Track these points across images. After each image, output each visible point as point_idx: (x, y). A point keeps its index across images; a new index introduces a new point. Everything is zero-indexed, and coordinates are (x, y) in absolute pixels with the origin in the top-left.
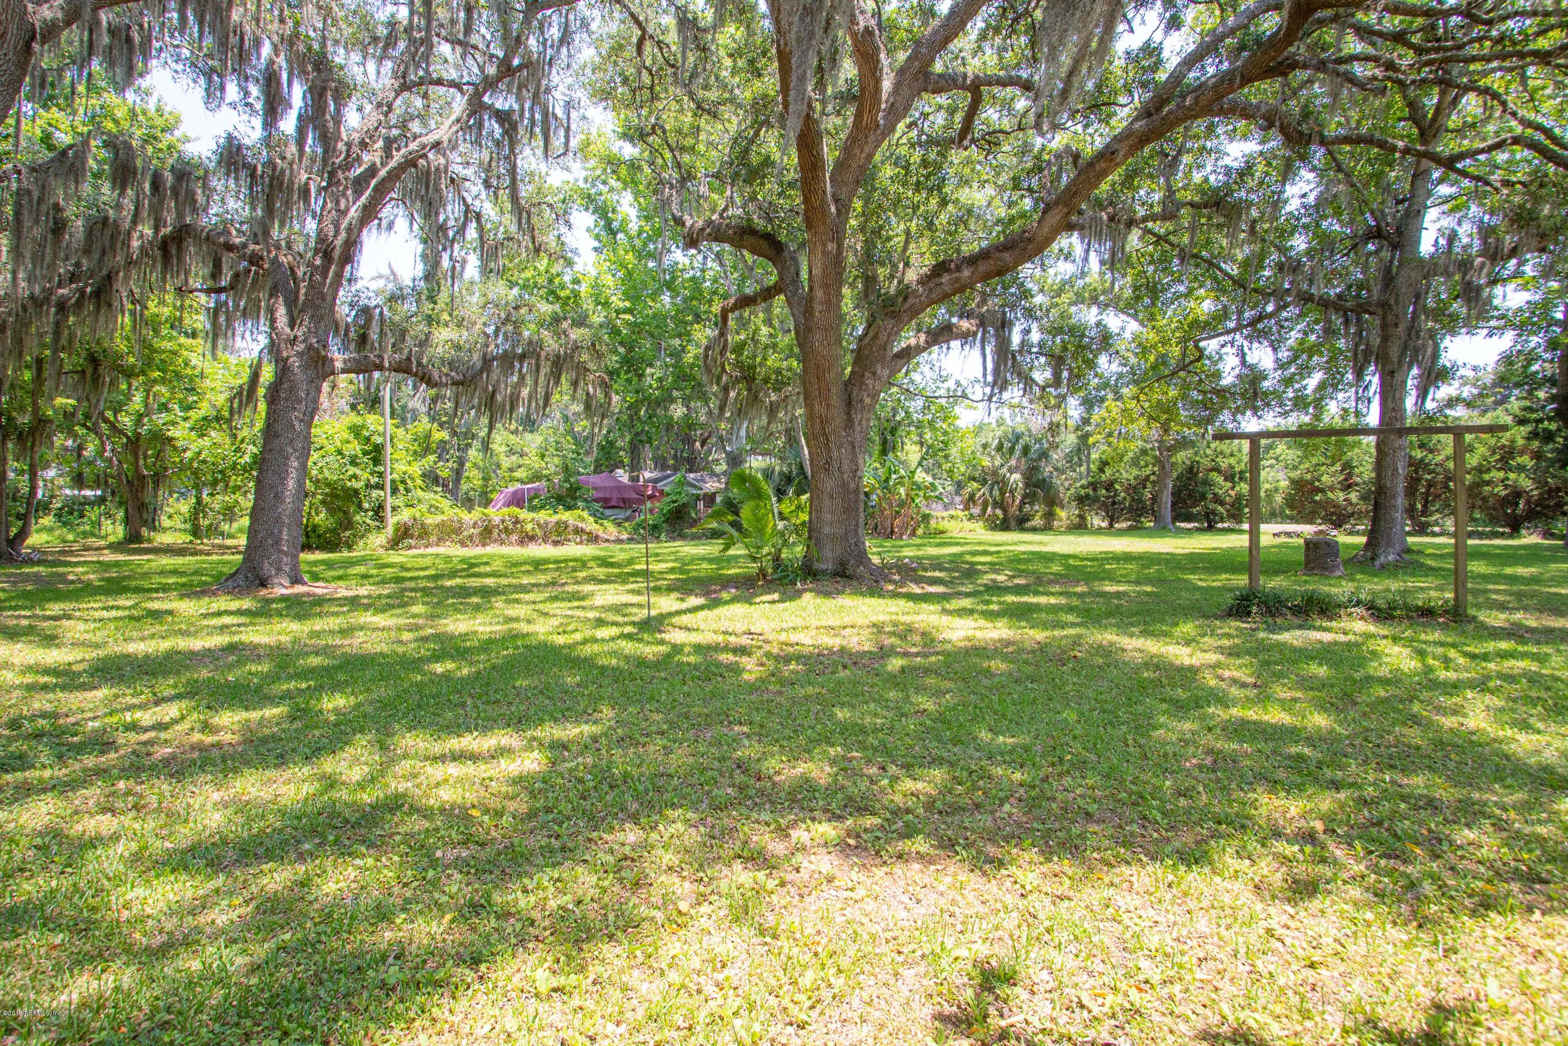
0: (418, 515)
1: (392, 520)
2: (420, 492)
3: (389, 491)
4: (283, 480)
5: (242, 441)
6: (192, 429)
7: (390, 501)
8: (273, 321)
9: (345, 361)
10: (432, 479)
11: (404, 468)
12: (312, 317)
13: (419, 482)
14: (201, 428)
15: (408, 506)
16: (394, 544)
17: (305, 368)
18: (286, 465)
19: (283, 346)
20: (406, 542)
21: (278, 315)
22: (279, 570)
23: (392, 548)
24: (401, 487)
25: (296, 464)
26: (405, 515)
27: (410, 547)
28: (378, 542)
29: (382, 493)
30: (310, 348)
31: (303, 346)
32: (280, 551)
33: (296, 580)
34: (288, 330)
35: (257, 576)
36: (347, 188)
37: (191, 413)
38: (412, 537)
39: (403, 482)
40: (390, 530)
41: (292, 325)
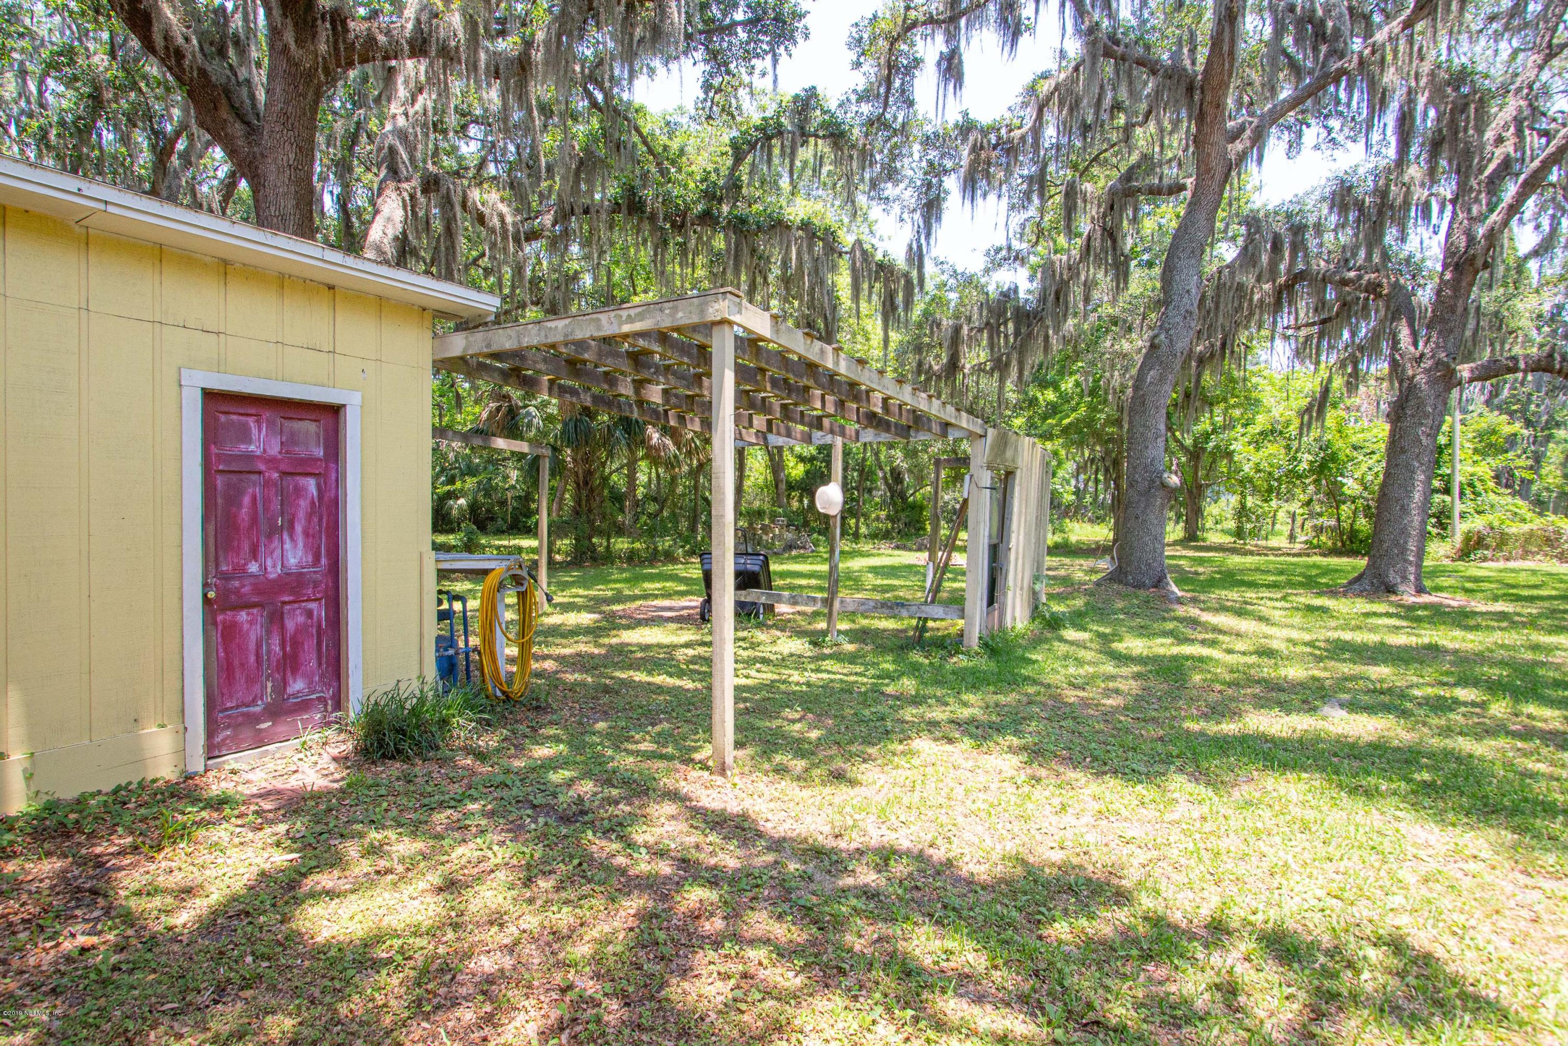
0: (1496, 524)
1: (1461, 528)
2: (1492, 496)
3: (1457, 496)
4: (1409, 493)
5: (1297, 451)
6: (1250, 443)
7: (1459, 507)
8: (1395, 342)
9: (1472, 371)
10: (1504, 478)
11: (1471, 470)
12: (1440, 333)
13: (1491, 484)
14: (1257, 442)
15: (1479, 513)
16: (1464, 554)
17: (1431, 382)
18: (1412, 478)
19: (1408, 365)
20: (1479, 553)
21: (1401, 336)
22: (1404, 578)
23: (1460, 558)
24: (1468, 491)
25: (1422, 477)
26: (1478, 524)
27: (1484, 559)
28: (1442, 553)
29: (1447, 498)
30: (1438, 363)
31: (1430, 362)
32: (1406, 561)
33: (1420, 590)
34: (1412, 349)
35: (1384, 583)
36: (1480, 192)
37: (1249, 428)
38: (1487, 547)
39: (1471, 485)
40: (1458, 538)
41: (1415, 345)
